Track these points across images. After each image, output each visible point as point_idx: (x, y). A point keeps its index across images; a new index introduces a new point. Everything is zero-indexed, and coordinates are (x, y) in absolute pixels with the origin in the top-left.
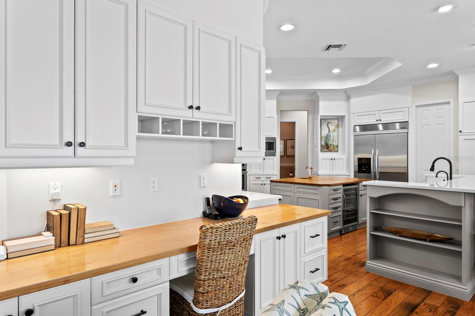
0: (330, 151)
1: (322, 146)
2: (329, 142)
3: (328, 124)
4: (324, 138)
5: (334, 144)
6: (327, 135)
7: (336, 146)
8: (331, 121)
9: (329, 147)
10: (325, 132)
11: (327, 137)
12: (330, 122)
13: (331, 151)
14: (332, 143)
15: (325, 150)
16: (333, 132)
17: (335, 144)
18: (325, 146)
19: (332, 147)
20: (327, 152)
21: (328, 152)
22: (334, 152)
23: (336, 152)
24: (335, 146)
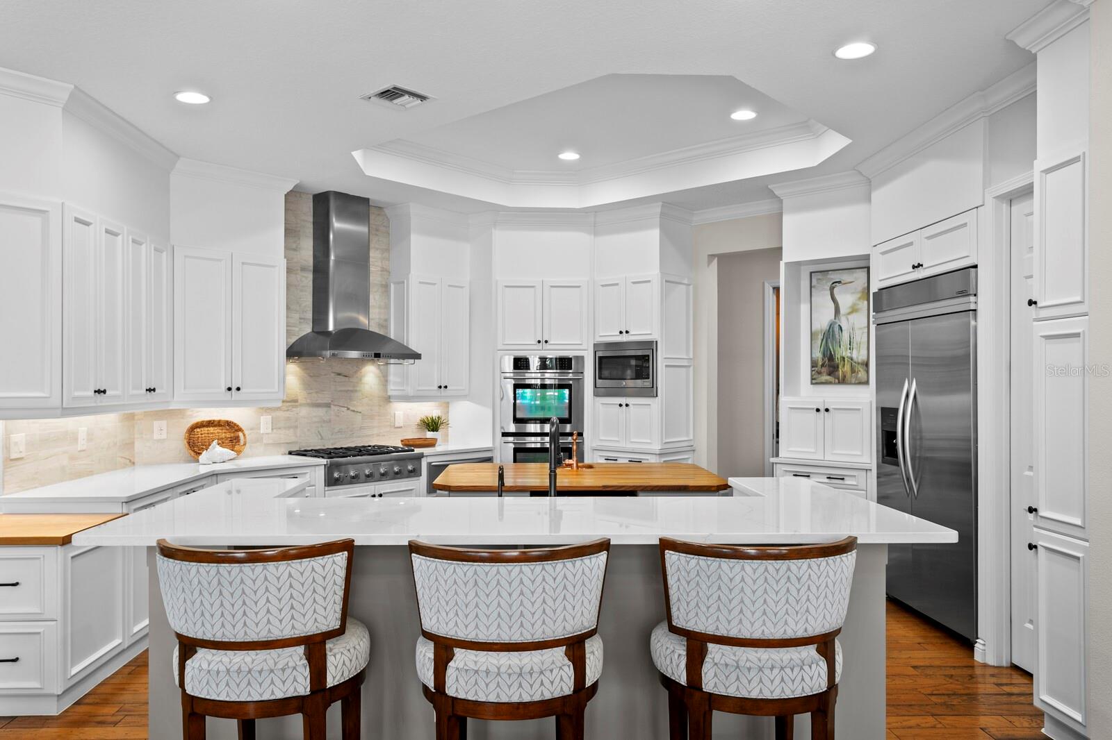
0: (839, 383)
1: (814, 364)
2: (837, 348)
3: (832, 289)
4: (820, 337)
5: (855, 356)
6: (831, 326)
7: (862, 364)
8: (845, 277)
9: (838, 367)
10: (824, 318)
11: (830, 335)
12: (839, 282)
13: (843, 381)
14: (846, 354)
15: (825, 378)
16: (849, 314)
17: (859, 355)
18: (822, 365)
19: (847, 368)
20: (830, 383)
21: (835, 383)
22: (855, 384)
23: (860, 383)
24: (858, 363)
